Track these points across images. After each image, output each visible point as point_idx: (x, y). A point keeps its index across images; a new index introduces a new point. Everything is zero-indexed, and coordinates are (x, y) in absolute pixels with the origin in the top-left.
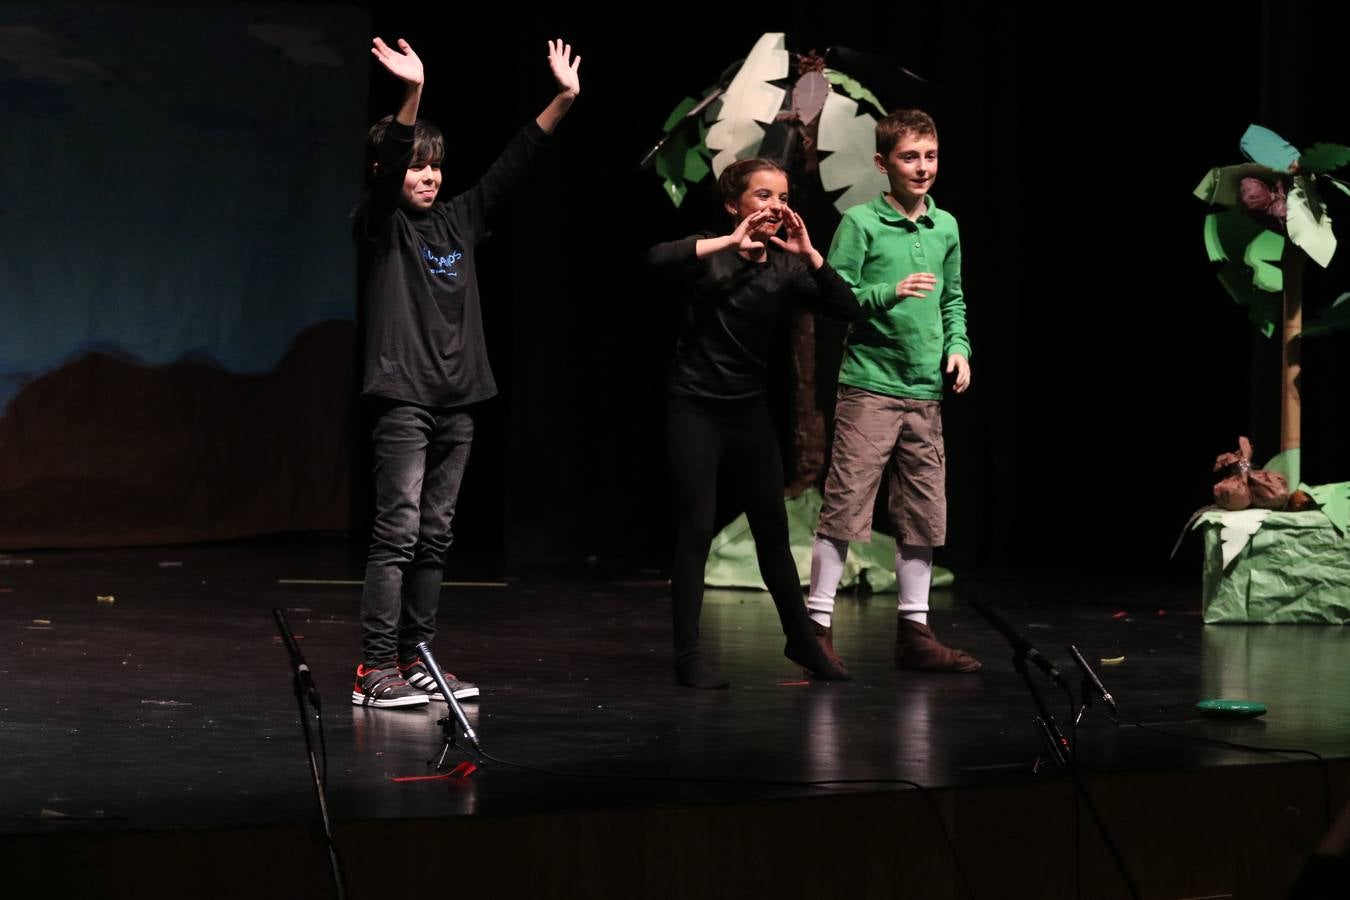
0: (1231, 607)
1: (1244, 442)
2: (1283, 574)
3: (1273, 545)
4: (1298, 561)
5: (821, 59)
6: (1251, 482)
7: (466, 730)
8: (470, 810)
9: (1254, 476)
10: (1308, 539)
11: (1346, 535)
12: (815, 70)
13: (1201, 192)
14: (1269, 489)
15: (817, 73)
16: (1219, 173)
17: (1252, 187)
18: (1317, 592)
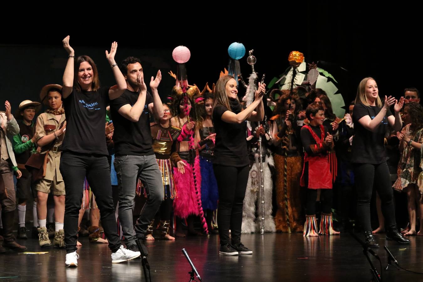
5: (316, 65)
7: (197, 275)
12: (314, 68)
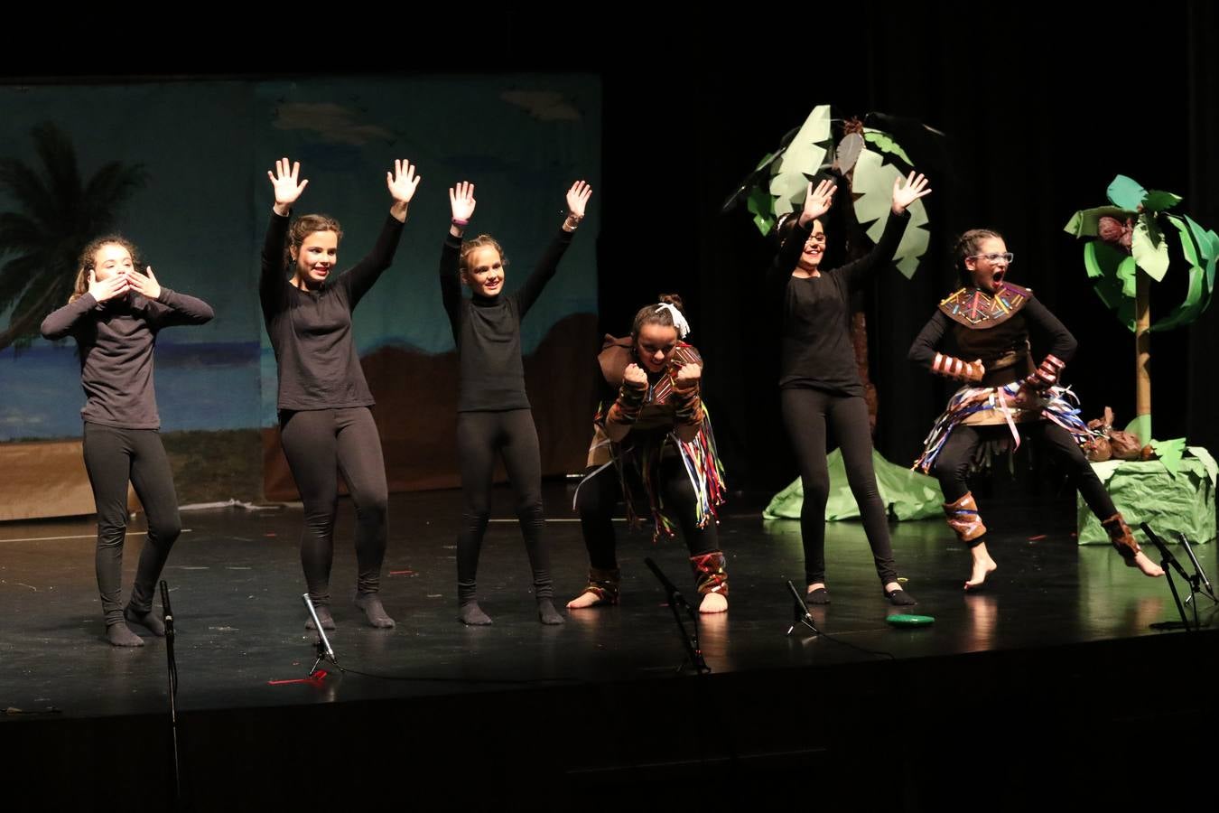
0: (1096, 532)
1: (1108, 411)
2: (1133, 508)
3: (1125, 487)
4: (1143, 498)
5: (860, 123)
6: (1112, 441)
7: (327, 650)
8: (332, 700)
9: (1116, 436)
10: (1150, 482)
11: (1177, 479)
13: (1070, 228)
14: (1123, 444)
15: (855, 134)
16: (1082, 214)
17: (1107, 224)
18: (1157, 520)
